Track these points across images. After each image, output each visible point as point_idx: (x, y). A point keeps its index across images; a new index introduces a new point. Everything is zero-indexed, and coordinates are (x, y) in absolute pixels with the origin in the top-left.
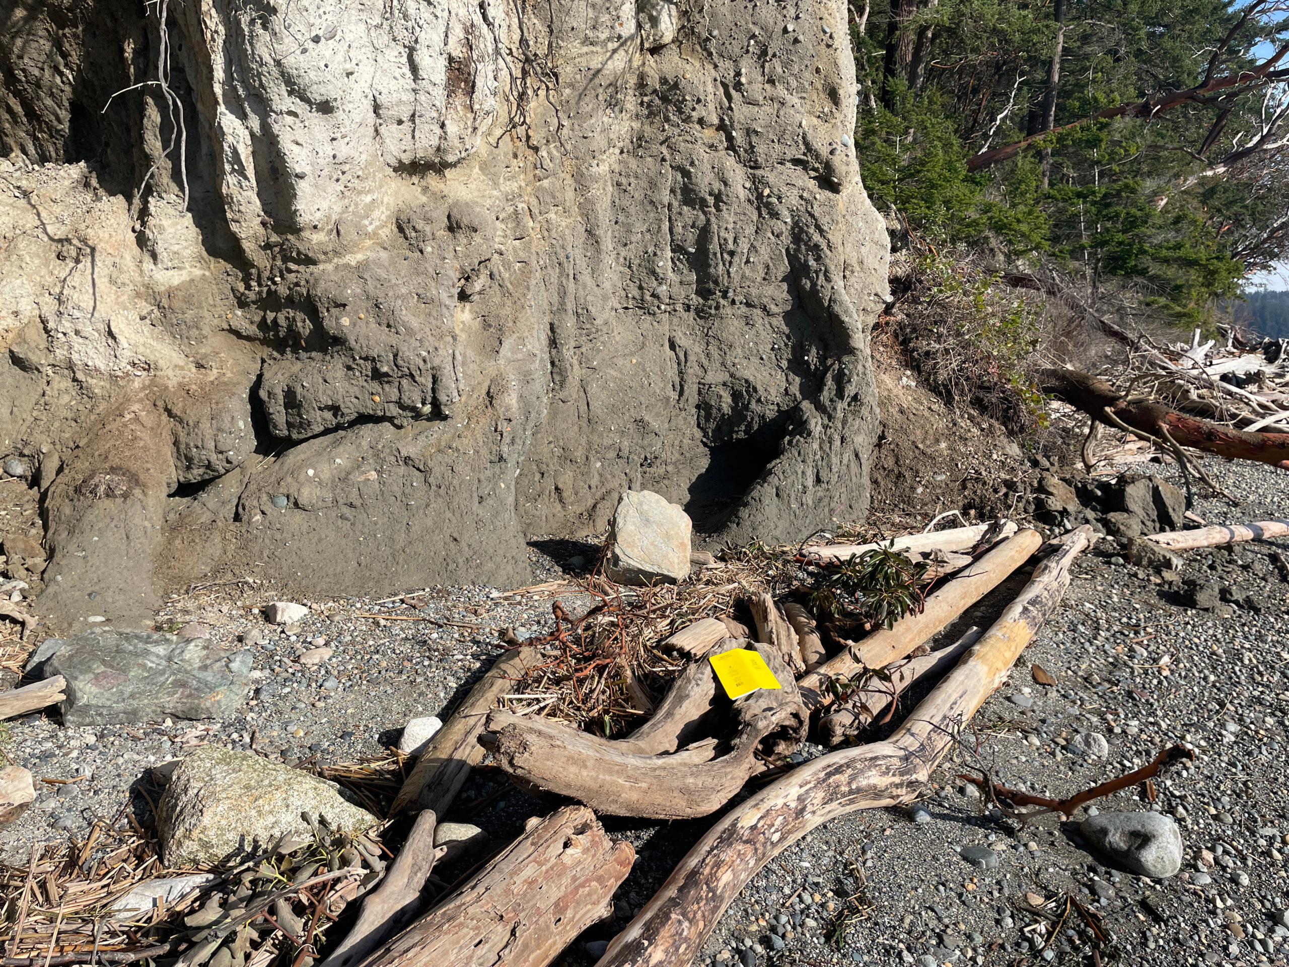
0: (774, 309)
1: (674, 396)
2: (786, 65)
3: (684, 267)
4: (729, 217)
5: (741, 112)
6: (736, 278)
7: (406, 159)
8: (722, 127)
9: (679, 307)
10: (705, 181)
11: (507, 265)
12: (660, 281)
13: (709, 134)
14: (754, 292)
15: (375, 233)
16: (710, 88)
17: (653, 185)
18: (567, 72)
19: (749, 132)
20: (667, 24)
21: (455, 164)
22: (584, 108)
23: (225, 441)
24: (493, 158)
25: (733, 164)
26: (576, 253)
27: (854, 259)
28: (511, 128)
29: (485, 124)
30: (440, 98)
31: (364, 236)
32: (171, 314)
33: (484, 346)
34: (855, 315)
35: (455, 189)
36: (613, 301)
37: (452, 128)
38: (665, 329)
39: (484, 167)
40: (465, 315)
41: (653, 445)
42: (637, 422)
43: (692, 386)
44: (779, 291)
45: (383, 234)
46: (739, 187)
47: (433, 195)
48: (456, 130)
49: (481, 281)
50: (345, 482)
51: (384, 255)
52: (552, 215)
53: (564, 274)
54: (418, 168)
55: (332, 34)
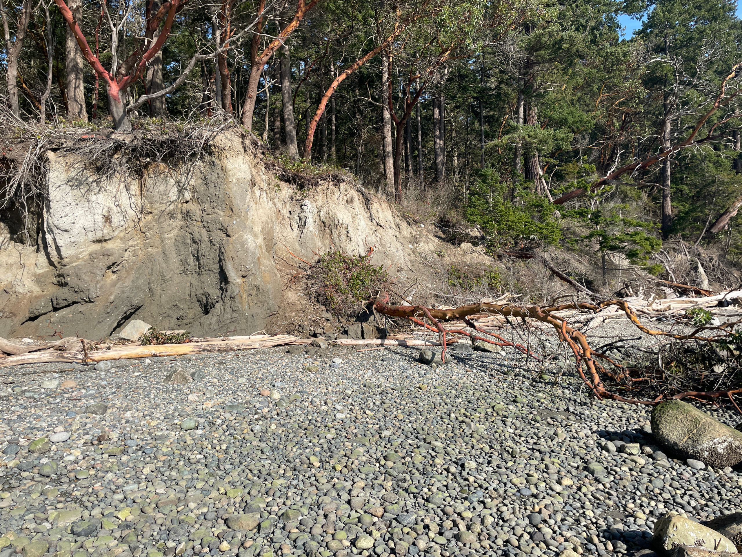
0: (215, 271)
1: (188, 298)
2: (217, 203)
3: (195, 260)
4: (203, 246)
5: (206, 217)
6: (205, 264)
7: (95, 240)
8: (202, 222)
9: (194, 273)
10: (197, 237)
11: (128, 263)
12: (189, 265)
13: (199, 224)
14: (210, 267)
15: (83, 258)
16: (198, 211)
17: (184, 239)
18: (156, 212)
19: (208, 222)
20: (188, 195)
21: (110, 239)
22: (161, 220)
23: (38, 307)
24: (124, 236)
25: (204, 231)
26: (160, 259)
27: (234, 256)
28: (134, 228)
29: (121, 229)
30: (101, 225)
31: (79, 259)
32: (39, 279)
33: (114, 284)
34: (230, 272)
35: (109, 245)
36: (176, 271)
37: (105, 231)
38: (189, 279)
39: (121, 239)
40: (114, 277)
41: (181, 313)
42: (175, 306)
43: (193, 295)
44: (217, 266)
45: (85, 258)
46: (205, 237)
47: (102, 247)
48: (107, 231)
49: (118, 268)
50: (63, 317)
51: (83, 263)
52: (150, 249)
53: (153, 265)
54: (98, 241)
55: (67, 215)
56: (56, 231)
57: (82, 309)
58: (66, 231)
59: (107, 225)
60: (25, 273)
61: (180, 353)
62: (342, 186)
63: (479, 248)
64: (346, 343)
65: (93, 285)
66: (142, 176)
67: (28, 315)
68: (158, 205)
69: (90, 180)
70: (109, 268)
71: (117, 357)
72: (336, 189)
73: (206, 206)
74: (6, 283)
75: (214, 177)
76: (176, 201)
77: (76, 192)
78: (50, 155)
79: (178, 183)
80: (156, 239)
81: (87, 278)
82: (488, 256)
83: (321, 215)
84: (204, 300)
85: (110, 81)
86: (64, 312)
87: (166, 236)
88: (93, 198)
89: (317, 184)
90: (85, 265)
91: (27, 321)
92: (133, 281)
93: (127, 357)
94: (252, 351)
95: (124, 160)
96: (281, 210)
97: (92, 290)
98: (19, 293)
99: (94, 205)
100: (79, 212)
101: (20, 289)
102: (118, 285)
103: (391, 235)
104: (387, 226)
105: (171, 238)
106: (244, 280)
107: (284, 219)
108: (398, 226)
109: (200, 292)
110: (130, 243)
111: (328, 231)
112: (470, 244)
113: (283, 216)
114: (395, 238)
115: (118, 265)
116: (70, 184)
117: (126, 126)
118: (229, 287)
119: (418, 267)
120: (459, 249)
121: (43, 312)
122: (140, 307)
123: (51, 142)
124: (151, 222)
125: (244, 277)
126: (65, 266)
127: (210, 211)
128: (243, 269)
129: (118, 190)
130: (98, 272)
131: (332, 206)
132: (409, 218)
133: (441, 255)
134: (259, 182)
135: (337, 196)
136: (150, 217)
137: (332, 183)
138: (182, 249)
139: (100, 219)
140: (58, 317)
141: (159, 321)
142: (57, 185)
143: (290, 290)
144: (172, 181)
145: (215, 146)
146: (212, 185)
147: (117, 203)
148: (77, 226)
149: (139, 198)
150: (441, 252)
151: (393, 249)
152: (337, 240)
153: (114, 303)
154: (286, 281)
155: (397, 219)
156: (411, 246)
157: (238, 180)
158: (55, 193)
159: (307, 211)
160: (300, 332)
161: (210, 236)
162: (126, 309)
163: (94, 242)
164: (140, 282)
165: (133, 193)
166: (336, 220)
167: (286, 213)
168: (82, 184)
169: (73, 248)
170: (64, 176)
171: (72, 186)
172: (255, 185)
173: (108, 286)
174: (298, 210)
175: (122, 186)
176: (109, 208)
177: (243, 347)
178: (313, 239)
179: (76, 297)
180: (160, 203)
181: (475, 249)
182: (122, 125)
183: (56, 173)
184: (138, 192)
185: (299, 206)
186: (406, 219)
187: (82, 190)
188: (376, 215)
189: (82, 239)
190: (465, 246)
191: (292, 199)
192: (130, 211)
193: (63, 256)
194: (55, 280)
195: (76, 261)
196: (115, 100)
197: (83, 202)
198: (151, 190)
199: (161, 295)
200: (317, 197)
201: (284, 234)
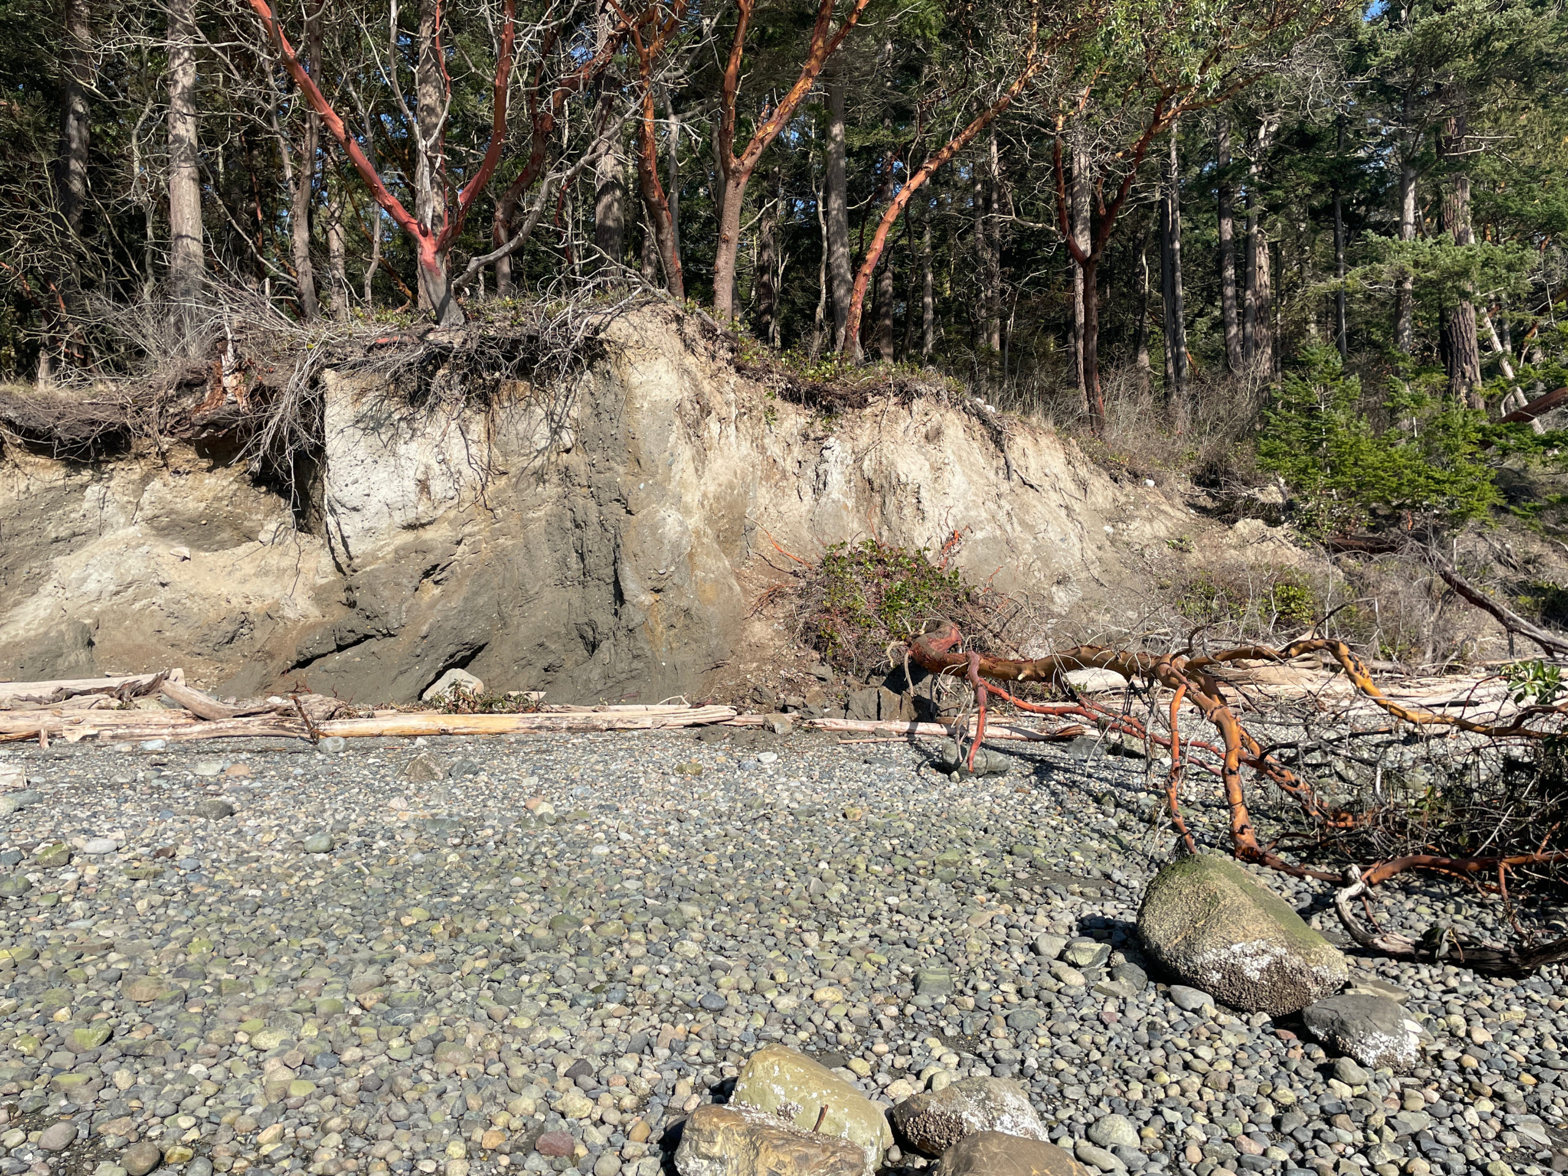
0: (607, 581)
1: (563, 631)
2: (613, 451)
3: (579, 560)
4: (590, 533)
5: (596, 477)
6: (593, 566)
7: (405, 524)
8: (588, 486)
9: (576, 583)
10: (580, 516)
11: (461, 565)
12: (568, 569)
13: (584, 490)
14: (601, 572)
15: (383, 557)
16: (583, 468)
17: (561, 520)
18: (513, 471)
19: (598, 488)
20: (567, 438)
21: (430, 523)
22: (521, 486)
23: (309, 644)
24: (456, 518)
25: (592, 504)
26: (519, 558)
27: (638, 550)
28: (475, 503)
29: (450, 503)
30: (413, 497)
31: (378, 558)
32: (319, 596)
33: (432, 606)
34: (628, 582)
35: (428, 534)
36: (548, 581)
37: (421, 508)
38: (568, 595)
39: (450, 523)
40: (437, 591)
41: (551, 659)
42: (541, 645)
43: (572, 625)
44: (610, 570)
45: (389, 557)
46: (593, 518)
47: (417, 538)
48: (423, 510)
49: (444, 574)
50: (346, 662)
51: (384, 566)
52: (501, 541)
53: (506, 569)
54: (411, 527)
55: (356, 482)
56: (340, 510)
57: (375, 649)
58: (355, 509)
59: (424, 497)
60: (299, 585)
61: (493, 730)
62: (918, 405)
63: (1279, 532)
64: (834, 726)
65: (394, 605)
66: (488, 404)
67: (295, 658)
68: (515, 459)
69: (396, 416)
70: (427, 574)
71: (376, 732)
72: (904, 413)
73: (596, 457)
74: (271, 601)
75: (607, 401)
76: (546, 448)
77: (373, 439)
78: (329, 376)
79: (550, 415)
80: (513, 521)
81: (386, 593)
82: (1303, 547)
83: (865, 466)
84: (590, 634)
85: (421, 238)
86: (349, 652)
87: (531, 515)
88: (402, 449)
89: (863, 403)
90: (385, 569)
91: (294, 668)
92: (466, 599)
93: (399, 731)
94: (635, 733)
95: (457, 379)
96: (780, 461)
97: (392, 614)
98: (289, 619)
99: (403, 461)
100: (380, 474)
101: (290, 613)
102: (439, 607)
103: (1053, 505)
104: (1047, 486)
105: (539, 519)
106: (658, 597)
107: (784, 477)
108: (1083, 486)
109: (583, 620)
110: (468, 529)
111: (877, 499)
112: (1260, 522)
113: (784, 471)
114: (1063, 512)
115: (443, 570)
116: (362, 425)
117: (454, 314)
118: (627, 610)
119: (1119, 573)
120: (1230, 533)
121: (317, 652)
122: (481, 648)
123: (330, 355)
124: (504, 491)
125: (658, 591)
126: (355, 571)
127: (601, 466)
128: (654, 576)
129: (444, 434)
130: (405, 581)
131: (888, 447)
132: (1119, 467)
133: (1181, 548)
134: (718, 407)
135: (903, 426)
136: (503, 482)
137: (895, 400)
138: (557, 538)
139: (411, 486)
140: (338, 662)
141: (512, 674)
142: (339, 428)
143: (759, 619)
144: (540, 412)
145: (609, 342)
146: (605, 416)
147: (441, 457)
148: (374, 500)
149: (485, 446)
150: (1181, 541)
151: (1054, 535)
152: (894, 519)
153: (430, 638)
154: (754, 601)
155: (1083, 472)
156: (1108, 529)
157: (654, 404)
158: (335, 443)
159: (832, 459)
160: (756, 702)
161: (601, 513)
162: (452, 649)
163: (404, 528)
164: (481, 601)
165: (475, 438)
166: (893, 476)
167: (790, 465)
168: (382, 425)
169: (368, 539)
170: (350, 413)
171: (364, 429)
172: (709, 413)
173: (423, 606)
174: (813, 459)
175: (453, 425)
176: (428, 467)
177: (619, 725)
178: (838, 516)
179: (368, 628)
180: (520, 455)
181: (1270, 532)
182: (446, 315)
183: (337, 408)
184: (483, 436)
185: (818, 450)
186: (1108, 469)
187: (383, 437)
188: (1021, 463)
189: (384, 523)
190: (1246, 526)
191: (806, 437)
192: (467, 471)
193: (353, 554)
194: (343, 596)
195: (371, 563)
196: (430, 271)
197: (385, 458)
198: (504, 431)
199: (519, 625)
200: (858, 431)
201: (781, 509)
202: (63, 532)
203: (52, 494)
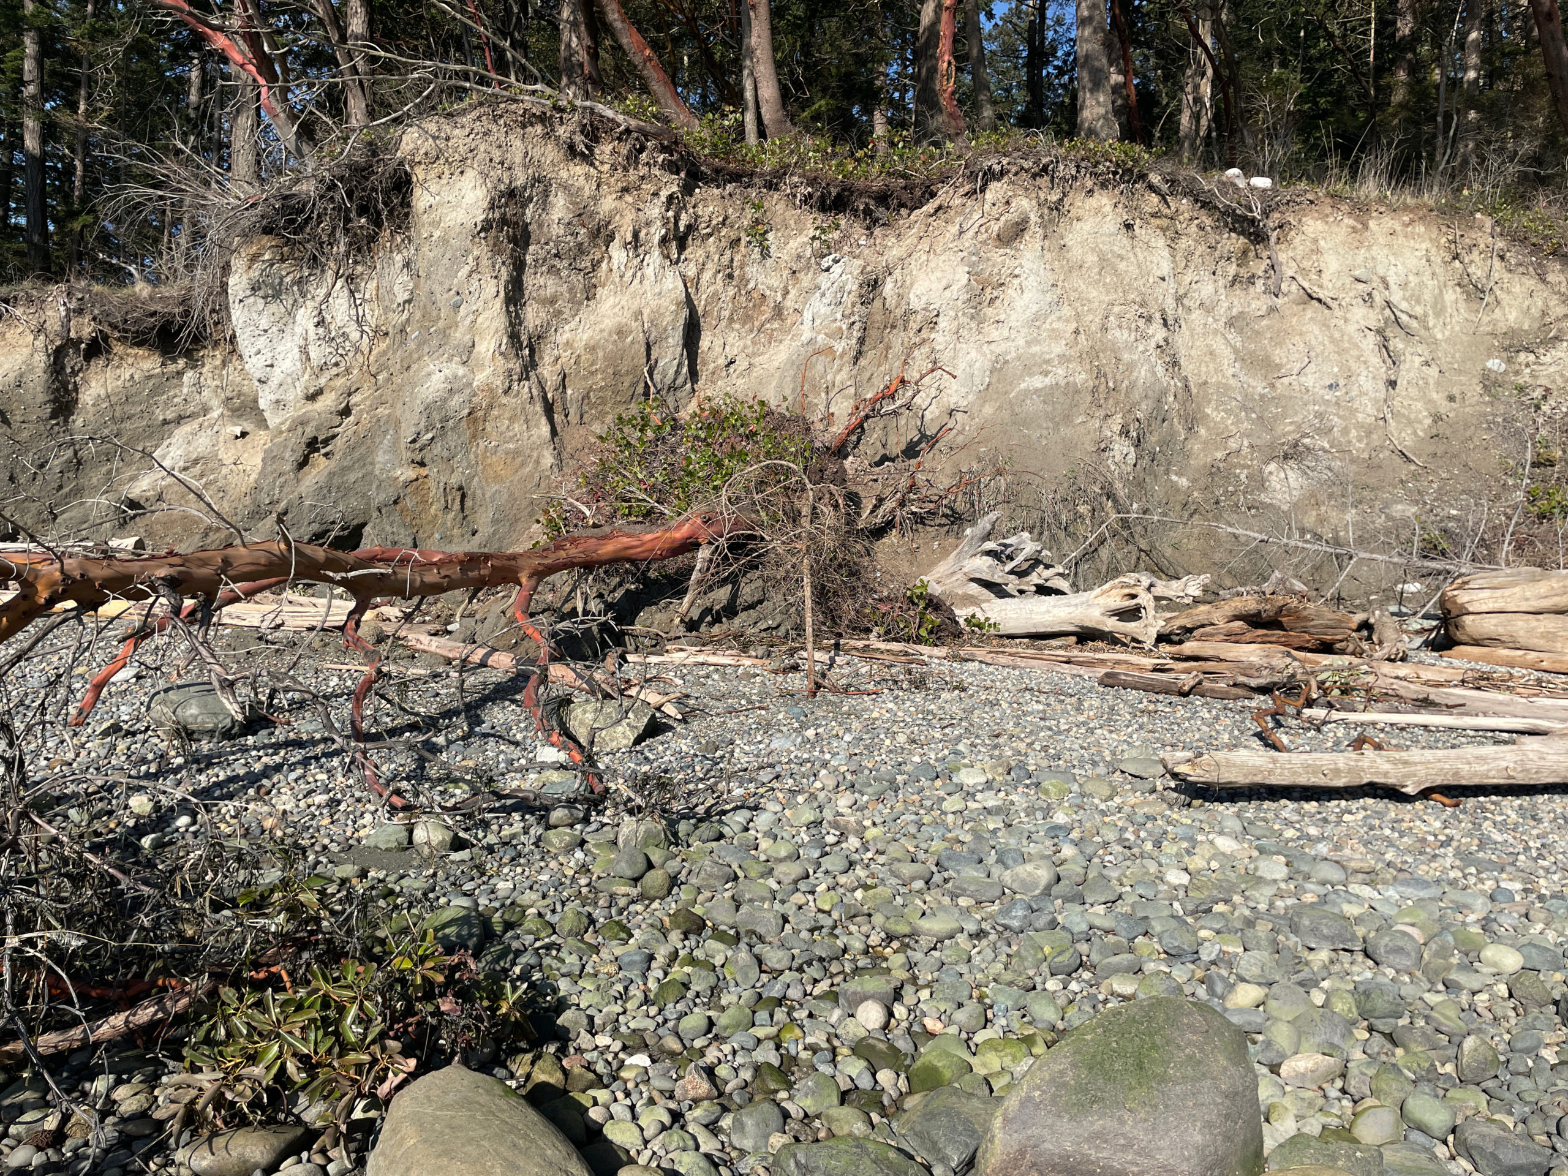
11: (342, 439)
21: (319, 393)
24: (341, 386)
28: (362, 369)
30: (299, 365)
35: (317, 405)
39: (336, 392)
40: (324, 466)
45: (288, 430)
47: (314, 408)
49: (329, 448)
52: (380, 410)
54: (309, 398)
55: (258, 352)
58: (261, 381)
62: (992, 191)
66: (372, 257)
68: (390, 316)
70: (312, 448)
72: (969, 205)
76: (408, 301)
79: (409, 261)
80: (391, 388)
88: (297, 316)
90: (280, 443)
99: (297, 328)
102: (307, 483)
103: (1352, 329)
106: (424, 471)
110: (355, 399)
115: (326, 443)
116: (261, 293)
124: (384, 353)
125: (422, 464)
129: (329, 295)
136: (386, 343)
139: (297, 353)
142: (240, 297)
144: (398, 259)
145: (405, 161)
147: (317, 320)
148: (277, 370)
157: (447, 231)
158: (238, 312)
163: (304, 399)
165: (367, 296)
169: (281, 412)
170: (247, 280)
171: (264, 297)
173: (303, 481)
175: (339, 284)
176: (307, 332)
183: (237, 277)
187: (285, 303)
189: (291, 395)
195: (276, 437)
197: (290, 325)
198: (380, 285)
202: (170, 415)
203: (153, 381)
